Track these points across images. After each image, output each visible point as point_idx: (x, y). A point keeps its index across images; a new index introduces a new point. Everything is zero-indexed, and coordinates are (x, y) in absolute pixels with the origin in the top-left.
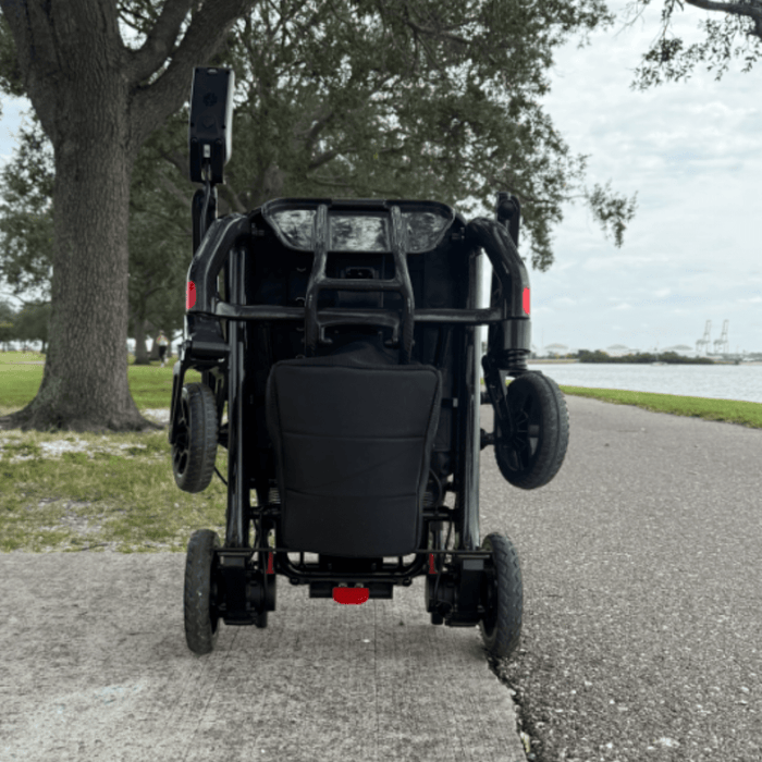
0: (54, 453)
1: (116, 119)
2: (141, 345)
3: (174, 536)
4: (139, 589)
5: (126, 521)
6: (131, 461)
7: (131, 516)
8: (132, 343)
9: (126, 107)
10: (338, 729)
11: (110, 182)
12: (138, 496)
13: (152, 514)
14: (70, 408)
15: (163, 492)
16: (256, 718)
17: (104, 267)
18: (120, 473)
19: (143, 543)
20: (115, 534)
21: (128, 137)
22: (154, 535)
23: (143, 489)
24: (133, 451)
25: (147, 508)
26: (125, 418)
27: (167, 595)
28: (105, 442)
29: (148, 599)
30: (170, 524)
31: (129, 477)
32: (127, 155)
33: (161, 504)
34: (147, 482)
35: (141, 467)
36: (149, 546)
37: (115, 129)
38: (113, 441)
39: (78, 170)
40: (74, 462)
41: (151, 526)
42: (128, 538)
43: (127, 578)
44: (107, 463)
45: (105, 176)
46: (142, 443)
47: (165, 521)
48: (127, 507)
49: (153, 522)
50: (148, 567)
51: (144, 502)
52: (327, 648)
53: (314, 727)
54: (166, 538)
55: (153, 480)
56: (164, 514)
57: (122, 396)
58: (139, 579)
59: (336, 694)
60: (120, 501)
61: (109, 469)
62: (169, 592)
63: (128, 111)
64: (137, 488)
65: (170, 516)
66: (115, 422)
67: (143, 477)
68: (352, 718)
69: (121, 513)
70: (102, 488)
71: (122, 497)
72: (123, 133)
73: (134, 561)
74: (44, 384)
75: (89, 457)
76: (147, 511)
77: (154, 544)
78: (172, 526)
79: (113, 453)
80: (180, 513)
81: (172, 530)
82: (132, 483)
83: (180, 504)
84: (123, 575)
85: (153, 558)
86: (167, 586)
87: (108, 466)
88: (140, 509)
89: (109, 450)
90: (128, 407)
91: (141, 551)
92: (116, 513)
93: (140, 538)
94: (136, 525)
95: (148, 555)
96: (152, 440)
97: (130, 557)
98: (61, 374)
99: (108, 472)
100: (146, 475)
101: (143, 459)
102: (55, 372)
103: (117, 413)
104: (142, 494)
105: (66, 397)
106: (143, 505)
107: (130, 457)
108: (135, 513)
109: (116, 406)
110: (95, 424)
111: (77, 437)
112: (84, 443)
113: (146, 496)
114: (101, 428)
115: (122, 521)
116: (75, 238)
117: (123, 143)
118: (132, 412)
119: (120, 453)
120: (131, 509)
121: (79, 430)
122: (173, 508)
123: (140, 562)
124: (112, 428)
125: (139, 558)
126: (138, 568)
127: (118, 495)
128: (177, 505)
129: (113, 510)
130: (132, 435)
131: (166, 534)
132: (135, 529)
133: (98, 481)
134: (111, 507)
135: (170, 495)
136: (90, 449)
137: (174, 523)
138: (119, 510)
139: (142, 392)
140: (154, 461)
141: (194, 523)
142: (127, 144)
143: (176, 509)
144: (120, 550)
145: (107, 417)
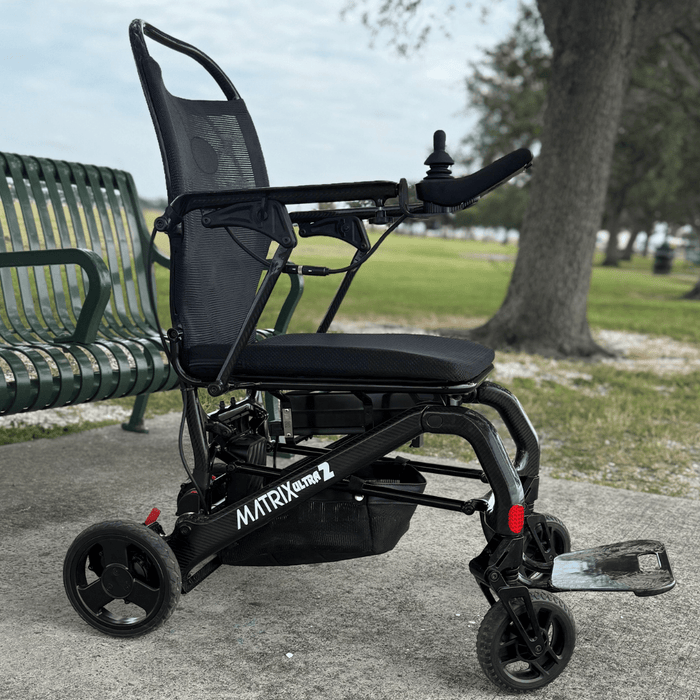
0: (505, 376)
1: (620, 26)
2: (613, 241)
3: (599, 470)
4: (560, 507)
5: (560, 450)
6: (574, 392)
7: (564, 447)
8: (603, 236)
9: (632, 12)
10: (678, 619)
11: (603, 96)
12: (574, 429)
13: (583, 448)
14: (525, 328)
15: (598, 429)
16: (623, 601)
17: (584, 185)
18: (562, 403)
19: (571, 472)
20: (549, 460)
21: (631, 45)
22: (581, 467)
23: (579, 423)
24: (578, 382)
25: (580, 441)
26: (576, 343)
27: (581, 515)
28: (553, 369)
29: (566, 516)
30: (597, 459)
31: (570, 410)
32: (626, 65)
33: (593, 440)
34: (584, 416)
35: (583, 399)
36: (574, 476)
37: (618, 38)
38: (561, 368)
39: (573, 83)
40: (523, 387)
41: (580, 458)
42: (559, 466)
43: (553, 498)
44: (552, 391)
45: (599, 89)
46: (589, 373)
47: (594, 455)
48: (563, 438)
49: (582, 455)
50: (570, 492)
51: (578, 436)
52: (693, 574)
53: (661, 614)
54: (592, 471)
55: (590, 415)
56: (593, 449)
57: (578, 320)
58: (561, 500)
59: (686, 600)
60: (558, 431)
61: (552, 398)
62: (583, 513)
63: (634, 18)
64: (575, 421)
65: (598, 451)
66: (567, 347)
67: (582, 410)
68: (691, 615)
69: (557, 443)
70: (544, 417)
71: (560, 427)
72: (625, 41)
73: (560, 486)
74: (506, 302)
75: (535, 384)
76: (580, 444)
77: (579, 474)
78: (598, 461)
79: (558, 382)
80: (609, 450)
81: (598, 465)
82: (571, 415)
83: (611, 442)
84: (551, 495)
85: (576, 485)
86: (582, 509)
87: (553, 395)
88: (573, 441)
89: (555, 378)
90: (581, 332)
91: (567, 479)
92: (552, 442)
93: (569, 468)
94: (567, 456)
95: (572, 483)
96: (599, 371)
97: (558, 482)
98: (522, 293)
99: (550, 400)
100: (585, 408)
101: (587, 392)
102: (518, 291)
103: (570, 337)
104: (577, 427)
105: (524, 318)
106: (577, 438)
107: (574, 388)
108: (568, 444)
109: (570, 329)
110: (546, 346)
111: (528, 358)
112: (534, 368)
113: (581, 431)
114: (552, 351)
115: (556, 450)
116: (559, 155)
117: (624, 52)
118: (584, 337)
119: (565, 383)
120: (566, 440)
121: (531, 352)
122: (603, 444)
123: (565, 487)
124: (562, 353)
125: (565, 485)
126: (563, 491)
127: (557, 425)
128: (607, 442)
129: (550, 439)
130: (580, 364)
131: (592, 467)
132: (565, 459)
133: (541, 410)
134: (549, 436)
135: (603, 432)
136: (538, 374)
137: (601, 459)
138: (556, 439)
139: (601, 308)
140: (597, 394)
141: (619, 462)
142: (628, 53)
143: (606, 446)
144: (551, 475)
145: (559, 341)
